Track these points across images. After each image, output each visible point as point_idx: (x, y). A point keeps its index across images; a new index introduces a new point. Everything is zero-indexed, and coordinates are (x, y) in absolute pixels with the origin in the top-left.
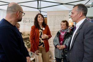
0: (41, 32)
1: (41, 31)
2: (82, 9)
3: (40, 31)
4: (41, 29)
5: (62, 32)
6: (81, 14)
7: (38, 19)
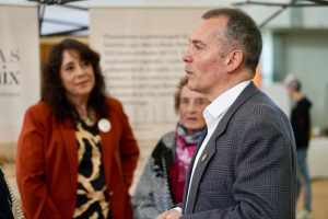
0: (85, 140)
1: (88, 135)
2: (245, 35)
3: (82, 134)
4: (86, 128)
5: (187, 145)
6: (239, 58)
7: (67, 76)
